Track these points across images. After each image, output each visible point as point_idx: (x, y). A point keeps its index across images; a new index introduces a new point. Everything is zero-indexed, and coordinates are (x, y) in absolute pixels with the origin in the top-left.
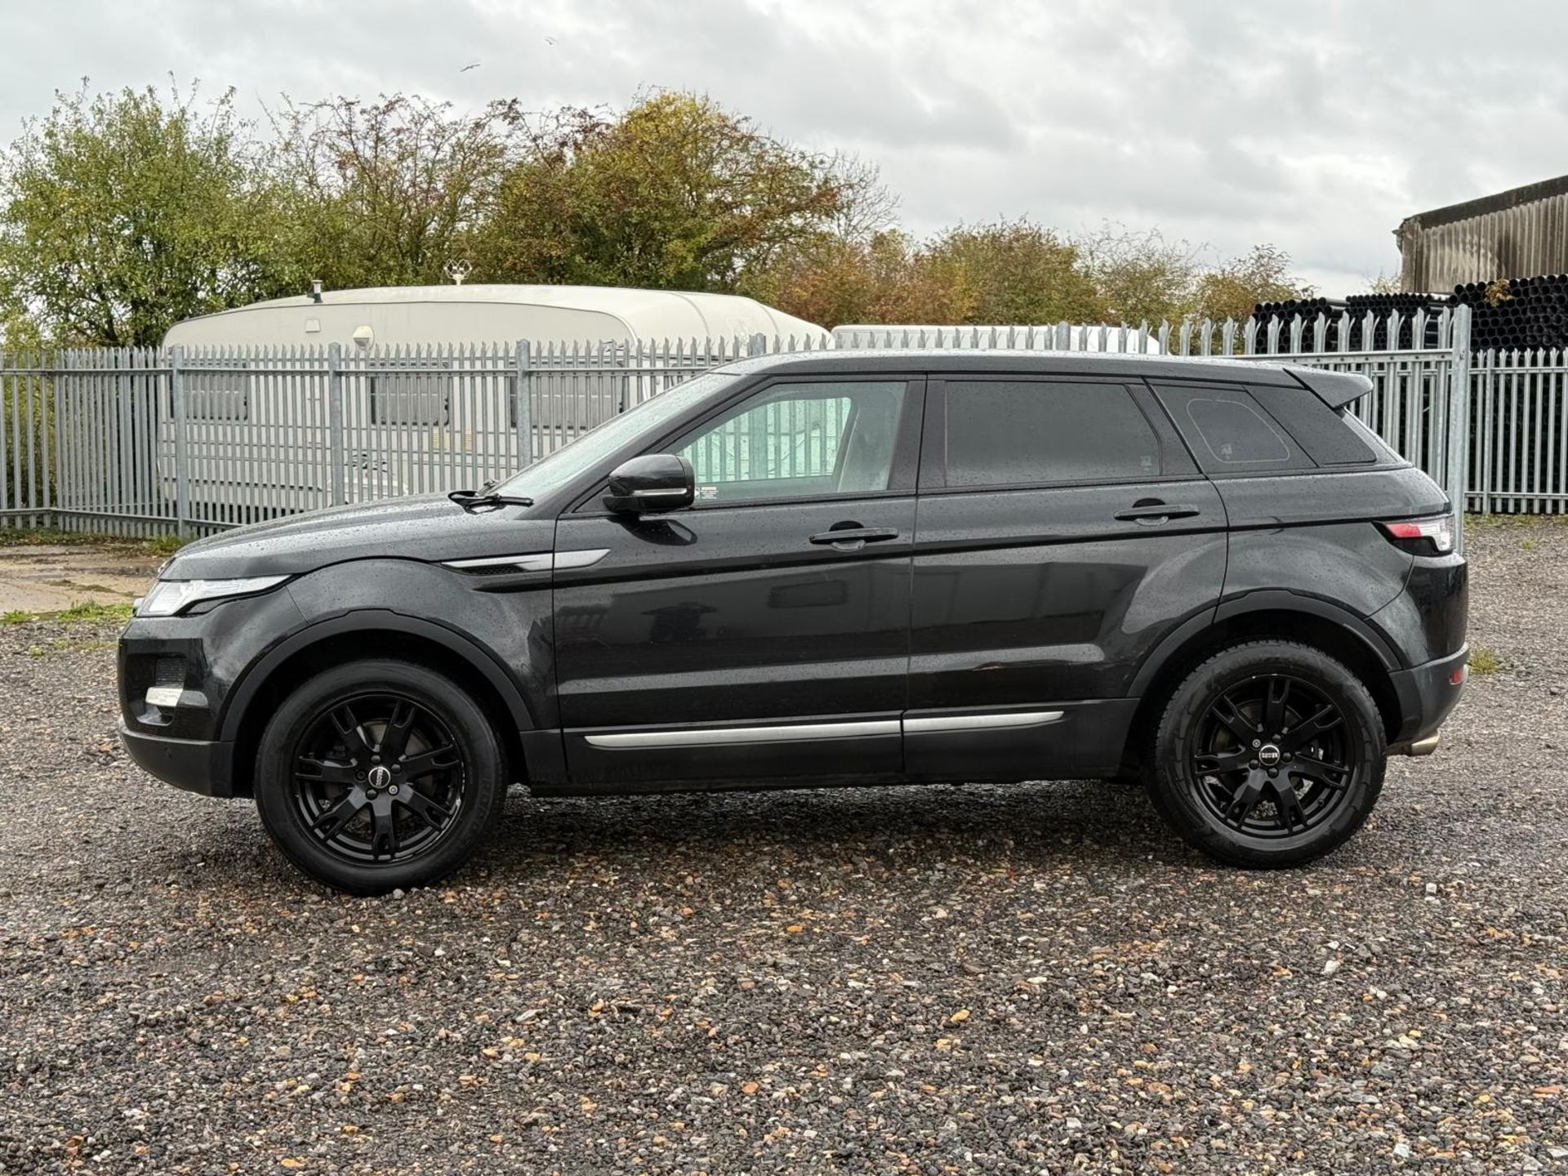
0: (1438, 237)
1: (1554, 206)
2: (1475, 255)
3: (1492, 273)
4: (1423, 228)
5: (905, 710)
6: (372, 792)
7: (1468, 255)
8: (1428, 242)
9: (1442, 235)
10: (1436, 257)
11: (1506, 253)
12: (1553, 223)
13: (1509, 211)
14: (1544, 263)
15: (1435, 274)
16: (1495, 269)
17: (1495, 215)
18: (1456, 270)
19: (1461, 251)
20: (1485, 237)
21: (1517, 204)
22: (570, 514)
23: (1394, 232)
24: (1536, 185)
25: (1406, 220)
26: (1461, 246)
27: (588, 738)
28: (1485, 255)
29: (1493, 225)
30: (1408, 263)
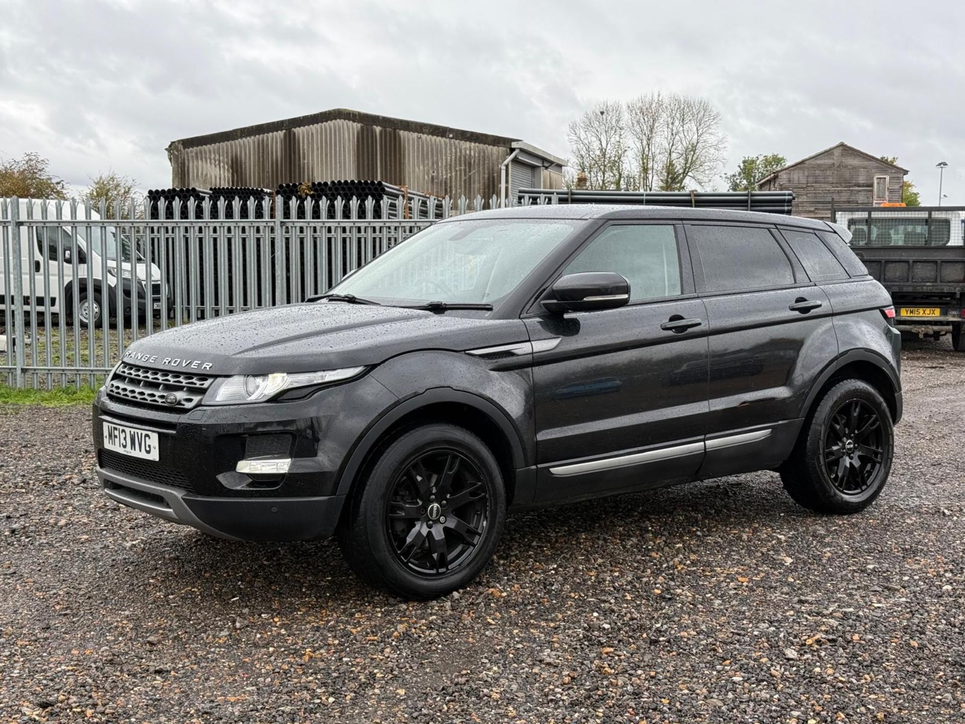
0: (194, 154)
1: (263, 140)
2: (218, 167)
3: (228, 177)
4: (184, 148)
5: (705, 435)
6: (431, 522)
7: (213, 166)
8: (188, 157)
9: (196, 154)
10: (193, 166)
11: (236, 166)
12: (263, 150)
13: (236, 141)
14: (259, 173)
15: (193, 176)
16: (230, 175)
17: (228, 143)
18: (206, 175)
19: (209, 164)
20: (223, 156)
21: (241, 137)
22: (525, 315)
23: (166, 149)
24: (252, 127)
25: (173, 143)
26: (208, 161)
27: (551, 469)
28: (224, 167)
29: (227, 149)
30: (176, 170)
